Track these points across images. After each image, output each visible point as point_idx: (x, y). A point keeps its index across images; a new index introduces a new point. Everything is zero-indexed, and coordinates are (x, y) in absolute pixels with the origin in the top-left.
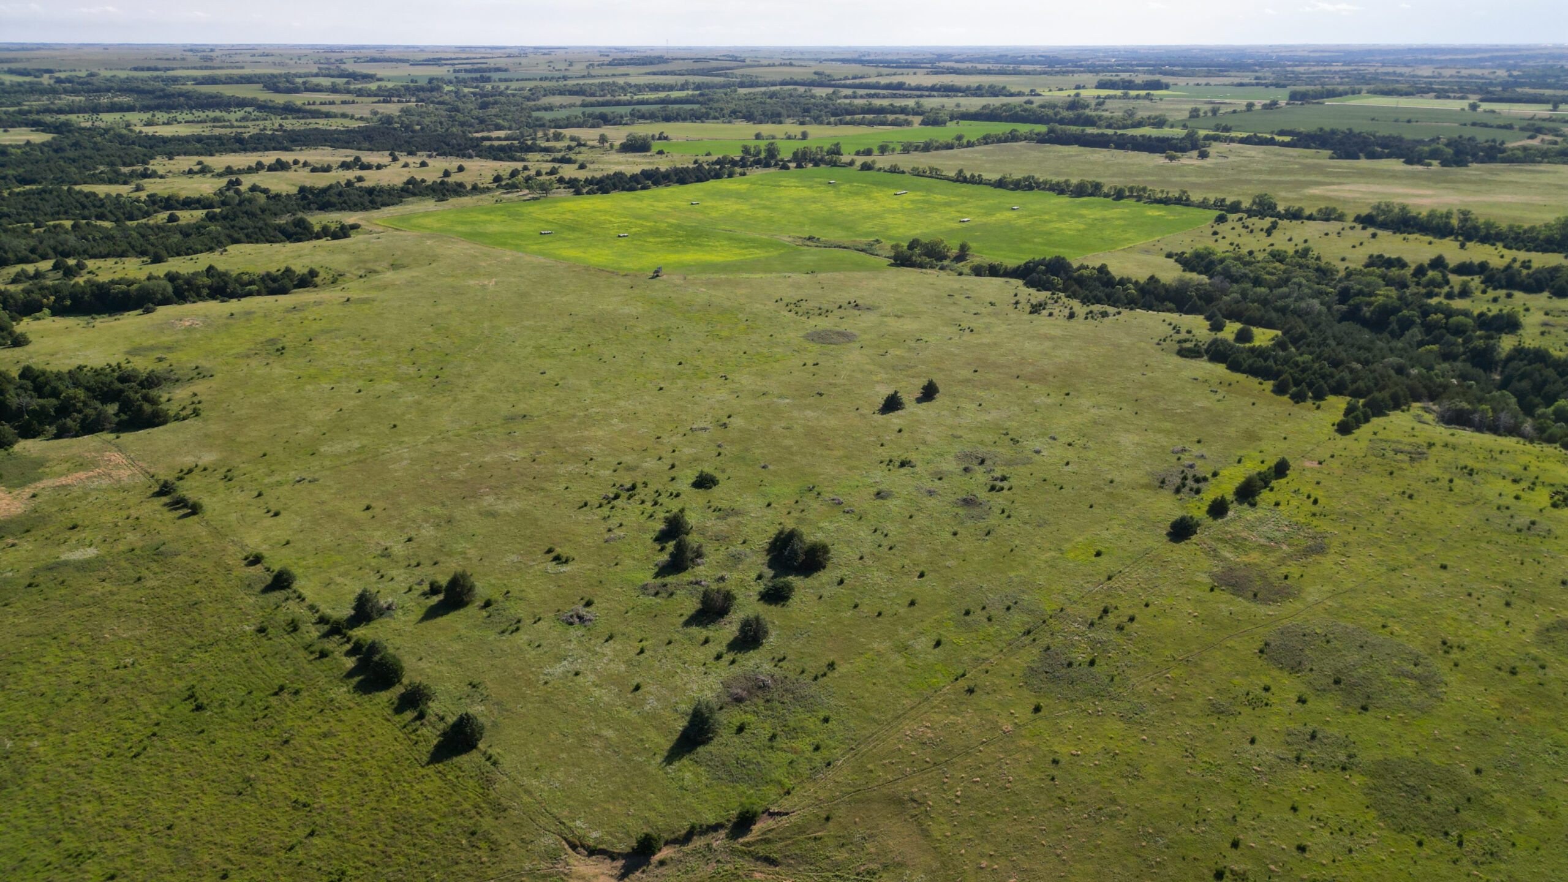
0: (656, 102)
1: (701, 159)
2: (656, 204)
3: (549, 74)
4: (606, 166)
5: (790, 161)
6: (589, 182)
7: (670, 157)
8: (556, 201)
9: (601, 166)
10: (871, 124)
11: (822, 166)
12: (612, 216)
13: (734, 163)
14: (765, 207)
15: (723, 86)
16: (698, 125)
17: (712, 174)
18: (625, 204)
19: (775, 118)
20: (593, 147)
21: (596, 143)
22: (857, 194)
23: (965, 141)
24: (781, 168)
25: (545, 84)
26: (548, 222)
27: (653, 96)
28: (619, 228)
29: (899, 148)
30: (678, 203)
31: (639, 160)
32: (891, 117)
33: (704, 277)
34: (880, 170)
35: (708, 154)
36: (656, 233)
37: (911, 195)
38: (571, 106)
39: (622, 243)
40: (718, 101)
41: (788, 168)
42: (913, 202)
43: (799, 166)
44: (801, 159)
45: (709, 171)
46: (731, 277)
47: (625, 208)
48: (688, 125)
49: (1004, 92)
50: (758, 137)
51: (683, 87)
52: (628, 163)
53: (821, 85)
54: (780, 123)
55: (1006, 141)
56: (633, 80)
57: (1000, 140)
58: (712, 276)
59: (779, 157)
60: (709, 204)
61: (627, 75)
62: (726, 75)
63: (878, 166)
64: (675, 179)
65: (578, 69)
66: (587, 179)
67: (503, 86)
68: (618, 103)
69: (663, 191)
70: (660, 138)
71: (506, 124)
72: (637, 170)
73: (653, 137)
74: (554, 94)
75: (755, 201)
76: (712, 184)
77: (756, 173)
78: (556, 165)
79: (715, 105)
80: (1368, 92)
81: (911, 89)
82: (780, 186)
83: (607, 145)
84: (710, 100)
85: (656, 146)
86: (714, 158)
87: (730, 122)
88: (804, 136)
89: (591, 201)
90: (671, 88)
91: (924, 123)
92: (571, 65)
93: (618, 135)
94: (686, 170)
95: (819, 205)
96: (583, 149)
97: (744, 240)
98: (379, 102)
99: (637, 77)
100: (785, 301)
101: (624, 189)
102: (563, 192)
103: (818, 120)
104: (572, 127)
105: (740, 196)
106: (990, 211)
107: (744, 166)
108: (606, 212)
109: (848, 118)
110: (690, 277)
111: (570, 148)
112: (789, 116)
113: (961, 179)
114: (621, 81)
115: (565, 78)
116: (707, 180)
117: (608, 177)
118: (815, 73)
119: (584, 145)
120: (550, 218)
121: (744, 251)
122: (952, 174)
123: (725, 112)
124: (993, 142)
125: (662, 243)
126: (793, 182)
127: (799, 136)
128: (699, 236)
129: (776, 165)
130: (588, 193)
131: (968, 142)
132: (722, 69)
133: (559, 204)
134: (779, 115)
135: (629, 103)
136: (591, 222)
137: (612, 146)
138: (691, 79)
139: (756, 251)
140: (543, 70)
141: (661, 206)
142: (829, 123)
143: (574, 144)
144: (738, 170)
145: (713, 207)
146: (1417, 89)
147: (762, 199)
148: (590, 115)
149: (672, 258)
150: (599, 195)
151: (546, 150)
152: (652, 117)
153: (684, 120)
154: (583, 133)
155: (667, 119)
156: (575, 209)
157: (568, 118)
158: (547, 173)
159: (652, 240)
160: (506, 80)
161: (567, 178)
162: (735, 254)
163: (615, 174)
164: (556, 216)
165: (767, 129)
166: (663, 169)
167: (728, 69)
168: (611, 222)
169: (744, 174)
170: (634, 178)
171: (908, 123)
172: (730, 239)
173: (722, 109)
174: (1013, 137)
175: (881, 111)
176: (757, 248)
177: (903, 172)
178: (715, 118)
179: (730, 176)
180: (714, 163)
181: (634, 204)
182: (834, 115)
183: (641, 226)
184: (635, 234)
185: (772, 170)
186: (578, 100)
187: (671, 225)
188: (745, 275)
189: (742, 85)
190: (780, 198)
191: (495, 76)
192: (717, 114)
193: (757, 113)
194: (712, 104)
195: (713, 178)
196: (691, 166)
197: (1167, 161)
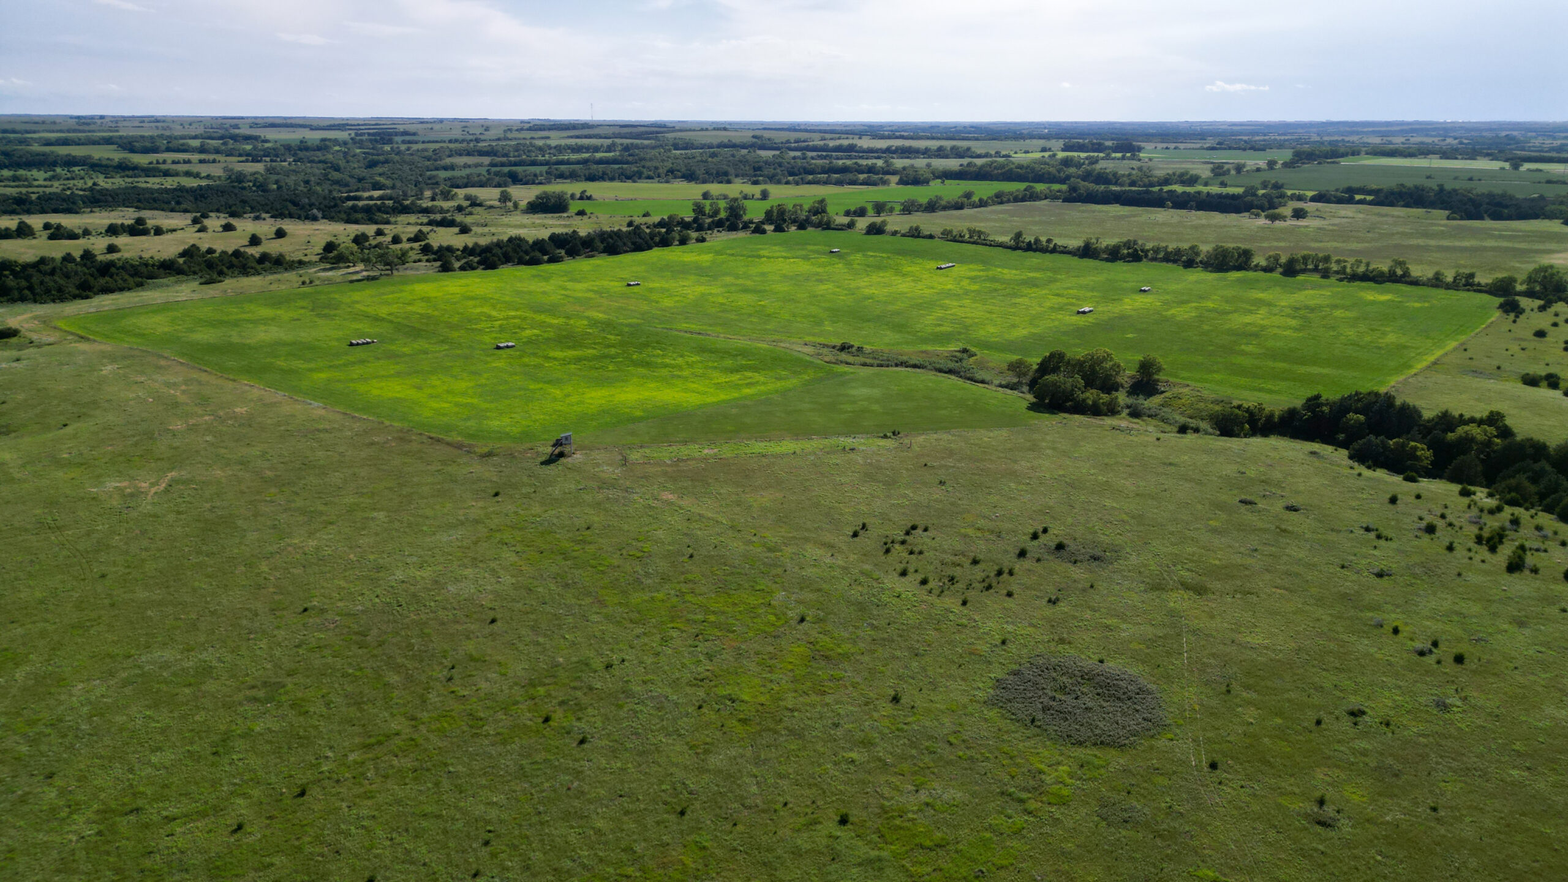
0: (578, 162)
1: (638, 220)
2: (570, 285)
3: (460, 137)
4: (500, 230)
5: (763, 223)
6: (467, 251)
7: (594, 219)
8: (406, 281)
9: (493, 230)
10: (839, 183)
11: (810, 229)
12: (494, 307)
13: (686, 226)
14: (746, 290)
15: (653, 148)
16: (629, 184)
17: (657, 239)
18: (519, 286)
19: (722, 177)
20: (491, 207)
21: (497, 203)
22: (879, 268)
23: (975, 199)
24: (754, 232)
25: (452, 146)
26: (377, 319)
27: (574, 157)
28: (502, 329)
29: (898, 208)
30: (605, 283)
31: (551, 222)
32: (862, 177)
33: (665, 453)
34: (895, 233)
35: (646, 215)
36: (567, 339)
37: (960, 270)
38: (477, 166)
39: (500, 362)
40: (651, 160)
41: (764, 232)
42: (973, 279)
43: (779, 229)
44: (779, 220)
45: (652, 236)
46: (727, 451)
47: (518, 293)
48: (616, 184)
49: (969, 153)
50: (706, 196)
51: (609, 149)
52: (534, 225)
53: (763, 147)
54: (729, 182)
55: (1023, 200)
56: (553, 143)
57: (1017, 199)
58: (684, 451)
59: (746, 218)
60: (656, 285)
61: (548, 138)
62: (656, 139)
63: (889, 228)
64: (602, 246)
65: (493, 134)
66: (466, 248)
67: (403, 147)
68: (534, 163)
69: (583, 265)
70: (581, 198)
71: (388, 183)
72: (545, 234)
73: (573, 196)
74: (461, 155)
75: (728, 279)
76: (656, 254)
77: (719, 239)
78: (425, 229)
79: (648, 164)
80: (1367, 154)
81: (864, 151)
82: (759, 257)
83: (510, 204)
84: (641, 160)
85: (575, 206)
86: (656, 219)
87: (667, 182)
88: (765, 196)
89: (463, 281)
90: (596, 149)
91: (902, 182)
92: (487, 129)
93: (524, 194)
94: (618, 234)
95: (829, 286)
96: (478, 209)
97: (725, 353)
98: (247, 161)
99: (556, 139)
100: (876, 532)
101: (521, 262)
102: (426, 268)
103: (773, 179)
104: (473, 186)
105: (701, 272)
106: (1112, 293)
107: (700, 228)
108: (484, 300)
109: (810, 177)
110: (635, 456)
111: (460, 209)
112: (737, 176)
113: (1021, 245)
114: (540, 143)
115: (477, 140)
116: (650, 248)
117: (499, 244)
118: (754, 137)
119: (480, 205)
120: (383, 311)
121: (735, 378)
122: (1005, 239)
123: (661, 171)
124: (1009, 201)
125: (578, 360)
126: (778, 251)
127: (758, 195)
128: (646, 345)
129: (746, 227)
130: (462, 268)
131: (981, 200)
132: (652, 133)
133: (409, 288)
134: (726, 174)
135: (547, 163)
136: (456, 319)
137: (516, 206)
138: (618, 141)
139: (757, 377)
140: (457, 134)
141: (579, 289)
142: (787, 183)
143: (466, 203)
144: (694, 235)
145: (663, 290)
146: (1424, 152)
147: (737, 277)
148: (497, 174)
149: (596, 398)
150: (479, 272)
151: (426, 211)
152: (573, 176)
153: (612, 179)
154: (482, 193)
155: (591, 178)
156: (433, 294)
157: (468, 176)
158: (409, 240)
159: (558, 354)
160: (409, 142)
161: (435, 245)
162: (719, 386)
163: (511, 240)
164: (394, 309)
165: (715, 188)
166: (583, 233)
167: (658, 133)
168: (490, 318)
169: (703, 240)
170: (539, 245)
171: (885, 183)
172: (702, 350)
173: (656, 168)
174: (1033, 197)
175: (844, 170)
176: (754, 369)
177: (931, 237)
178: (649, 178)
179: (683, 242)
180: (656, 226)
181: (536, 286)
182: (791, 174)
183: (542, 325)
184: (530, 342)
185: (741, 235)
186: (486, 160)
187: (594, 323)
188: (759, 447)
189: (676, 147)
190: (763, 274)
191: (399, 139)
192: (651, 173)
193: (700, 172)
194: (643, 163)
195: (657, 245)
196: (625, 229)
197: (1268, 222)
